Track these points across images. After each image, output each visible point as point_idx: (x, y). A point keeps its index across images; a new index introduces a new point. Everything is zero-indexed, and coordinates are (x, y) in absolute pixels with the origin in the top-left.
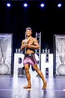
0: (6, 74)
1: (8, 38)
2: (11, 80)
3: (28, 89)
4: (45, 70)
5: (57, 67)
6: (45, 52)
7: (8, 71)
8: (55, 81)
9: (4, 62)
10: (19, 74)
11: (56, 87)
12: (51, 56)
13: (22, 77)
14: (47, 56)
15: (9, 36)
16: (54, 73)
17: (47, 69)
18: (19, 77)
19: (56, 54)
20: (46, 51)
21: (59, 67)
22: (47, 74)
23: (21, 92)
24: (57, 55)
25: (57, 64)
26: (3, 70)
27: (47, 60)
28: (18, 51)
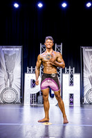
0: (14, 103)
1: (16, 52)
2: (21, 111)
3: (45, 124)
4: (68, 96)
5: (85, 93)
6: (68, 71)
7: (17, 98)
8: (83, 112)
9: (11, 86)
10: (31, 103)
11: (84, 121)
12: (77, 77)
13: (36, 107)
14: (72, 76)
15: (18, 49)
16: (82, 100)
17: (71, 96)
18: (32, 106)
19: (84, 74)
20: (70, 69)
21: (88, 93)
22: (71, 102)
23: (35, 127)
24: (86, 75)
25: (85, 88)
26: (9, 97)
27: (71, 83)
28: (30, 70)
